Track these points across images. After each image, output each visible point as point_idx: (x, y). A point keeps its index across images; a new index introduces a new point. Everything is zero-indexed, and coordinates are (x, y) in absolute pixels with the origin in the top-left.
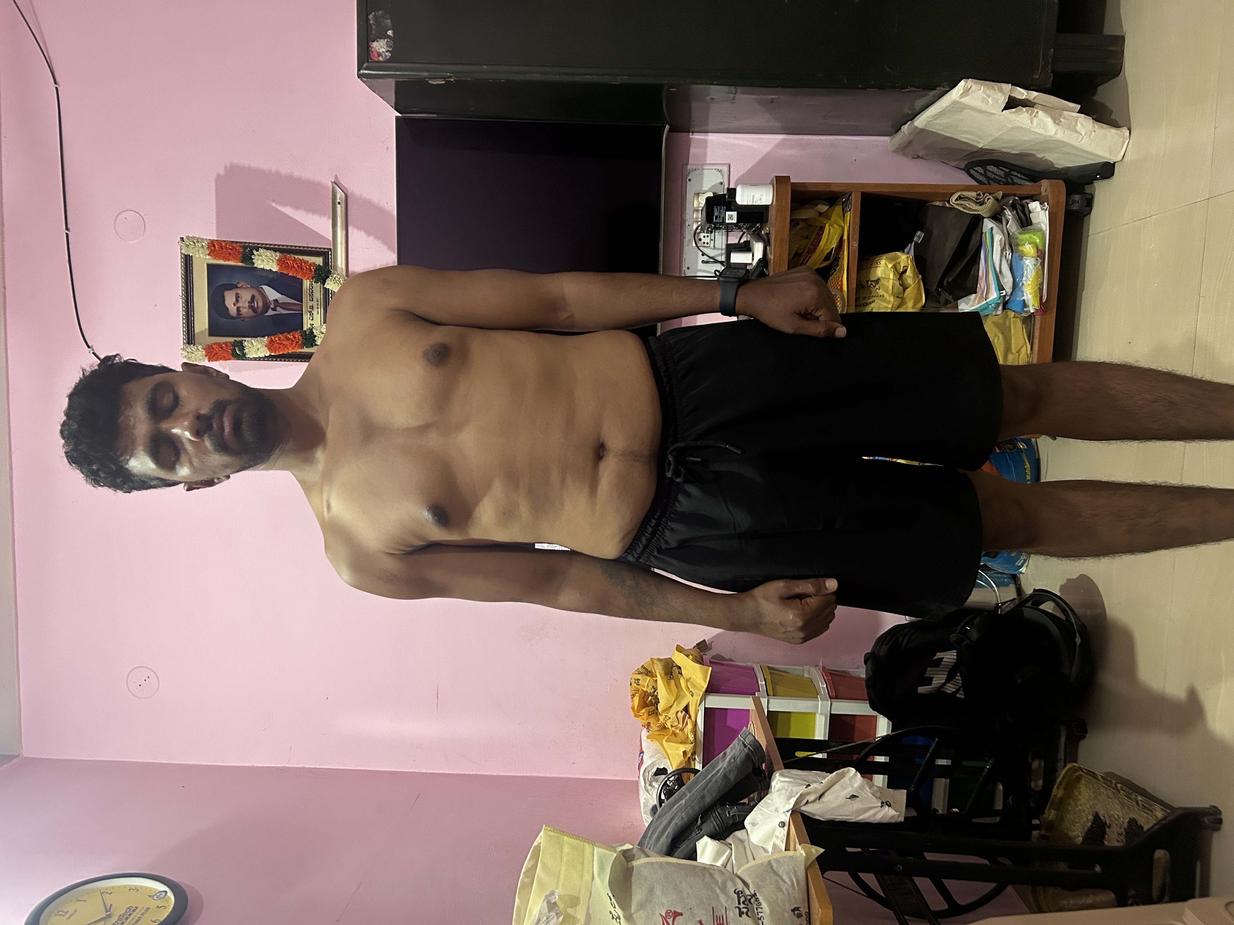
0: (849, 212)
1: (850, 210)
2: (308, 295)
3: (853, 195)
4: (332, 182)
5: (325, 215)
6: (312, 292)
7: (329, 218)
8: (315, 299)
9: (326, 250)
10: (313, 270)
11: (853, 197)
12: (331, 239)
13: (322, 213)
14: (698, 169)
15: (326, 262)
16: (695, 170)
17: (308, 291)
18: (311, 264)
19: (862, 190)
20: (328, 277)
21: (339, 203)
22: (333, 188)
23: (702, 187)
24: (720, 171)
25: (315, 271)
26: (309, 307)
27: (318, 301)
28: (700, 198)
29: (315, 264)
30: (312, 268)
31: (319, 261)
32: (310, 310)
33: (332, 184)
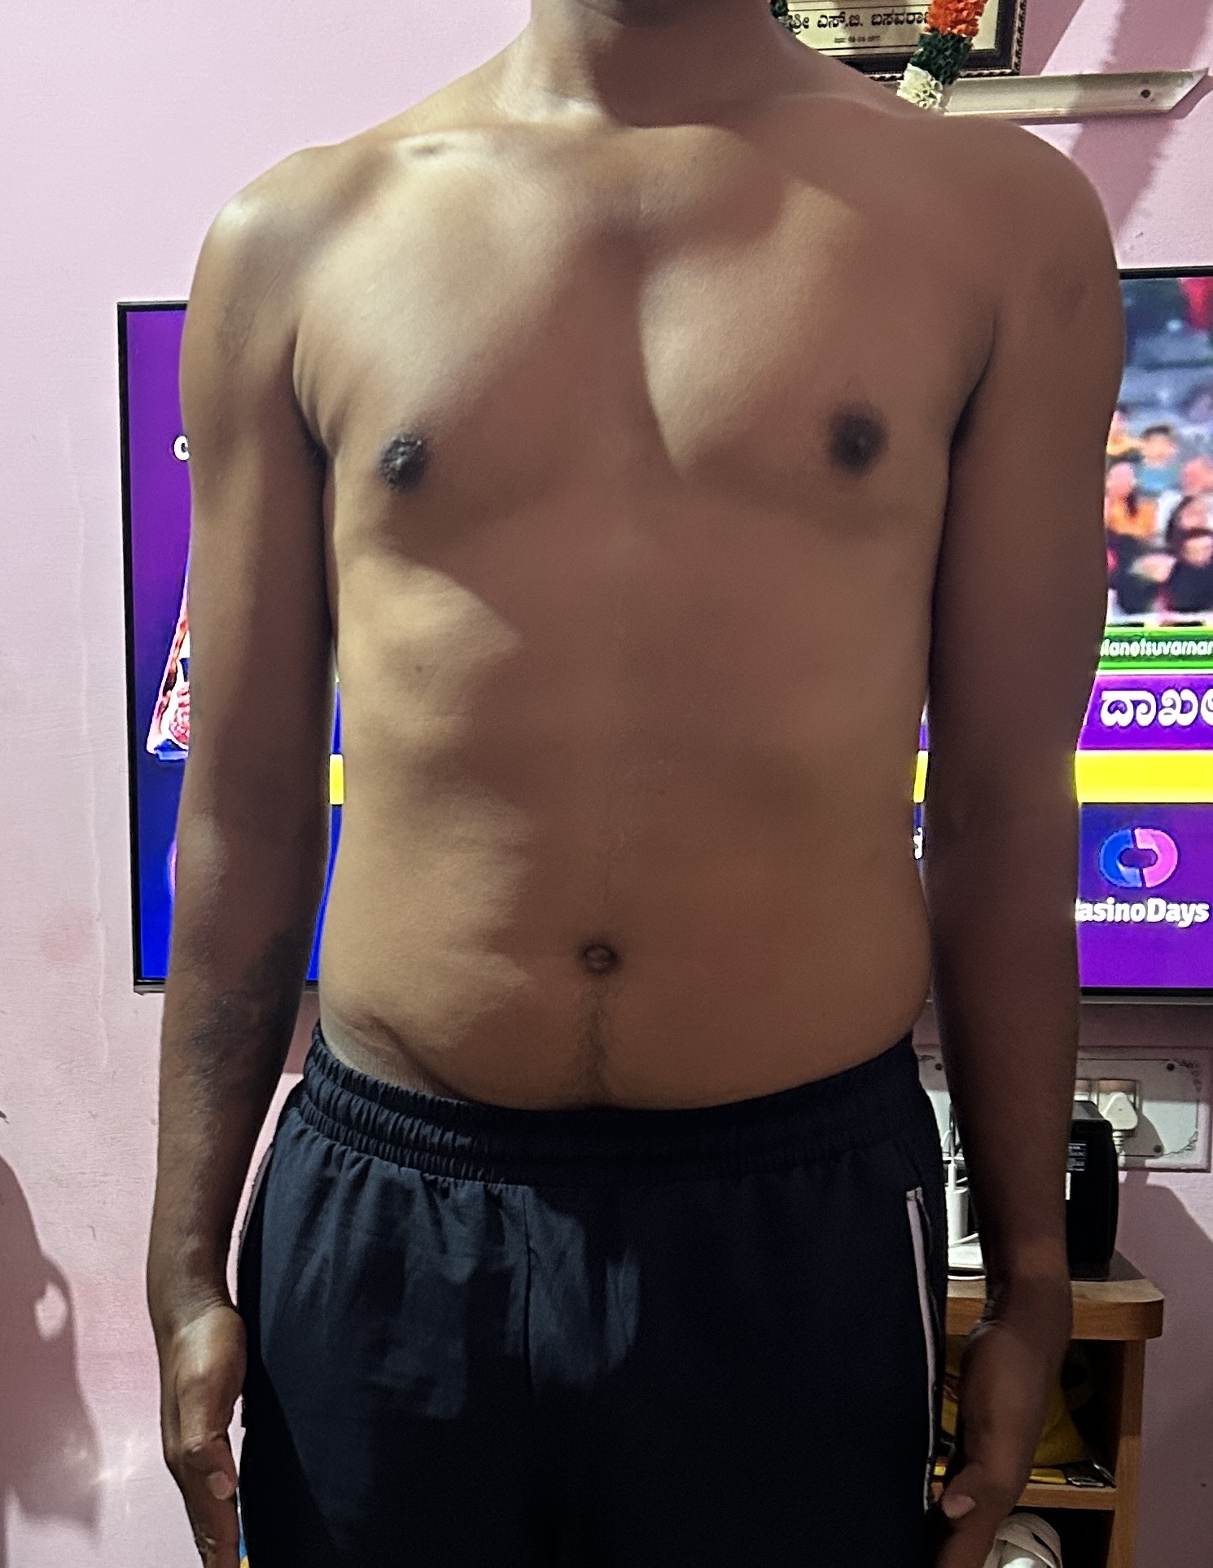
0: (1065, 1481)
1: (1069, 1483)
2: (889, 11)
3: (1109, 1489)
4: (1207, 70)
5: (1115, 52)
6: (898, 22)
7: (1107, 64)
8: (876, 30)
9: (1014, 59)
10: (955, 31)
11: (1100, 1489)
12: (1044, 74)
13: (1119, 44)
14: (1199, 1090)
15: (983, 61)
16: (1197, 1082)
17: (900, 10)
18: (974, 23)
19: (1117, 1513)
20: (936, 76)
21: (1146, 94)
22: (1190, 75)
23: (1151, 1099)
24: (1190, 1147)
25: (953, 36)
26: (854, 12)
27: (872, 39)
28: (1121, 1095)
29: (974, 33)
30: (963, 26)
31: (984, 40)
32: (847, 17)
33: (1199, 72)
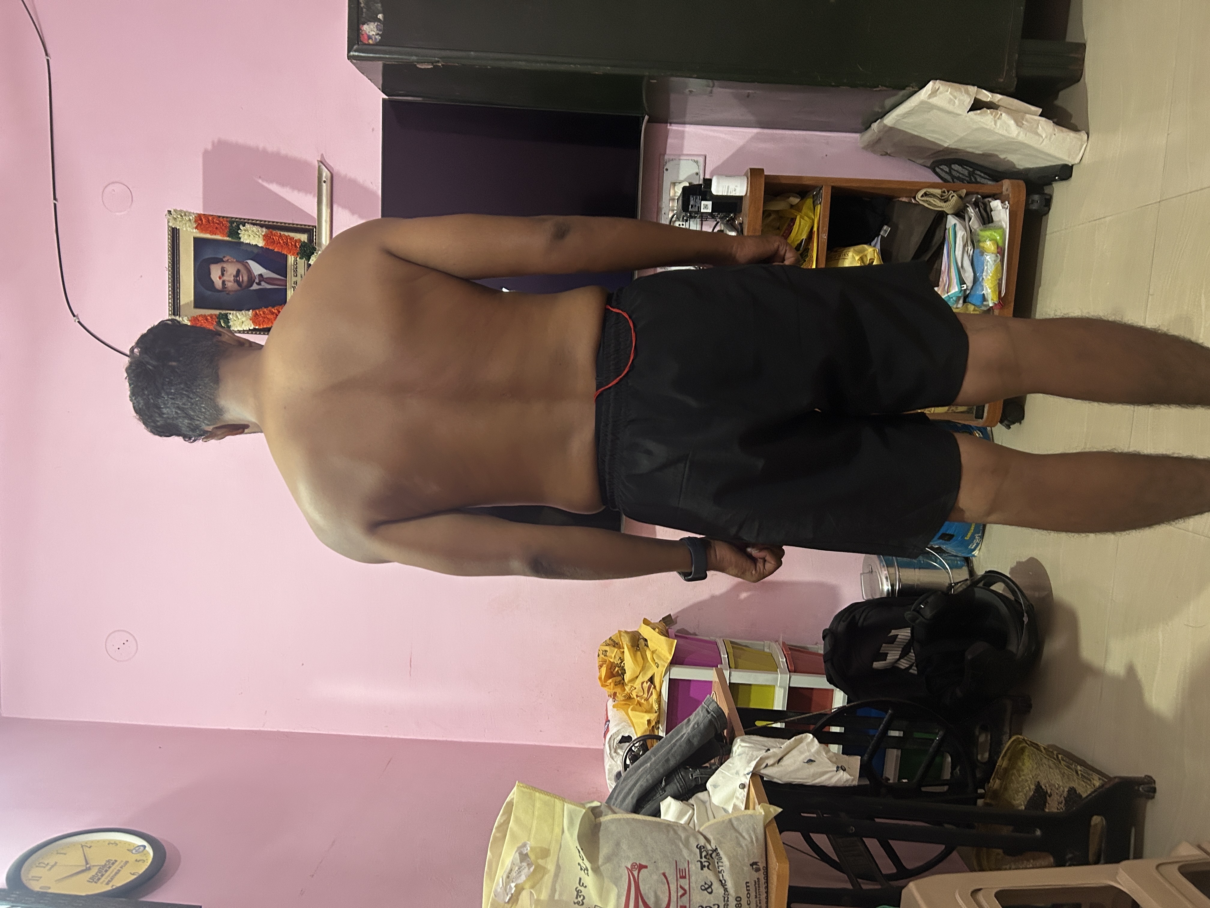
0: (819, 205)
1: (820, 203)
2: (293, 271)
3: (823, 189)
4: (318, 161)
5: (311, 193)
6: (296, 268)
7: (314, 196)
8: (299, 276)
9: (311, 227)
10: (298, 246)
11: (823, 191)
12: (316, 217)
13: (307, 191)
14: (675, 159)
15: (311, 240)
16: (672, 160)
17: (293, 267)
18: (296, 241)
19: (833, 184)
20: (313, 253)
21: (325, 182)
22: (319, 167)
23: (678, 177)
24: (697, 162)
25: (300, 247)
26: (293, 283)
28: (676, 187)
29: (300, 240)
30: (297, 244)
31: (304, 237)
32: (293, 285)
33: (318, 163)
